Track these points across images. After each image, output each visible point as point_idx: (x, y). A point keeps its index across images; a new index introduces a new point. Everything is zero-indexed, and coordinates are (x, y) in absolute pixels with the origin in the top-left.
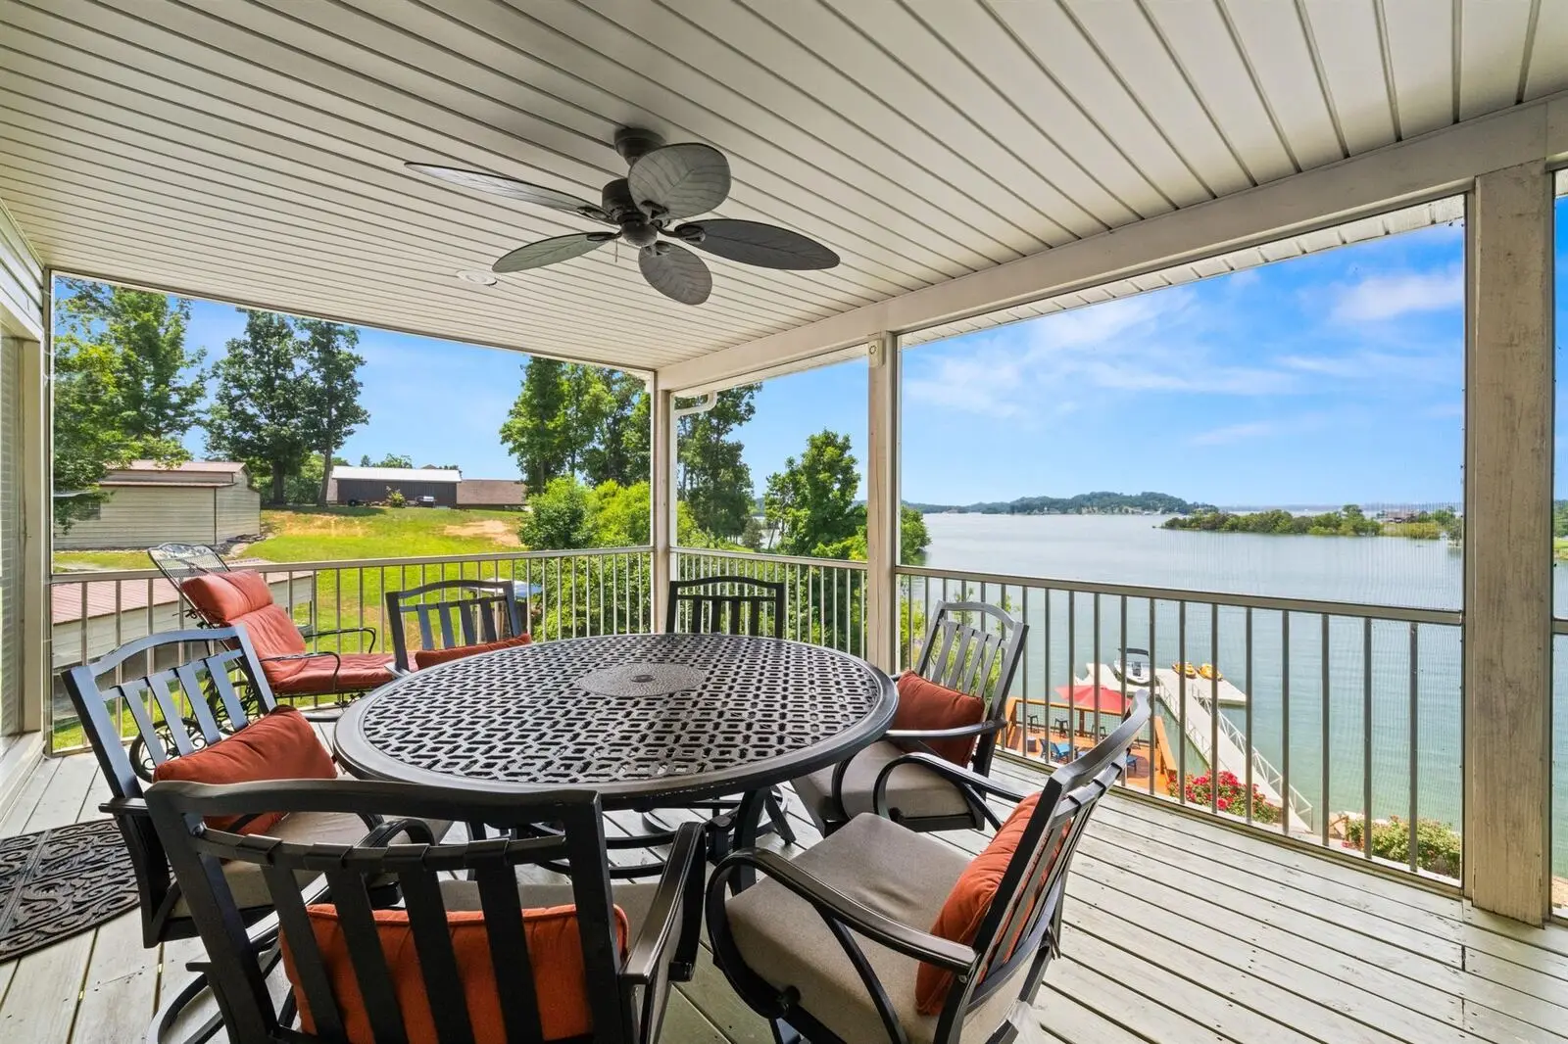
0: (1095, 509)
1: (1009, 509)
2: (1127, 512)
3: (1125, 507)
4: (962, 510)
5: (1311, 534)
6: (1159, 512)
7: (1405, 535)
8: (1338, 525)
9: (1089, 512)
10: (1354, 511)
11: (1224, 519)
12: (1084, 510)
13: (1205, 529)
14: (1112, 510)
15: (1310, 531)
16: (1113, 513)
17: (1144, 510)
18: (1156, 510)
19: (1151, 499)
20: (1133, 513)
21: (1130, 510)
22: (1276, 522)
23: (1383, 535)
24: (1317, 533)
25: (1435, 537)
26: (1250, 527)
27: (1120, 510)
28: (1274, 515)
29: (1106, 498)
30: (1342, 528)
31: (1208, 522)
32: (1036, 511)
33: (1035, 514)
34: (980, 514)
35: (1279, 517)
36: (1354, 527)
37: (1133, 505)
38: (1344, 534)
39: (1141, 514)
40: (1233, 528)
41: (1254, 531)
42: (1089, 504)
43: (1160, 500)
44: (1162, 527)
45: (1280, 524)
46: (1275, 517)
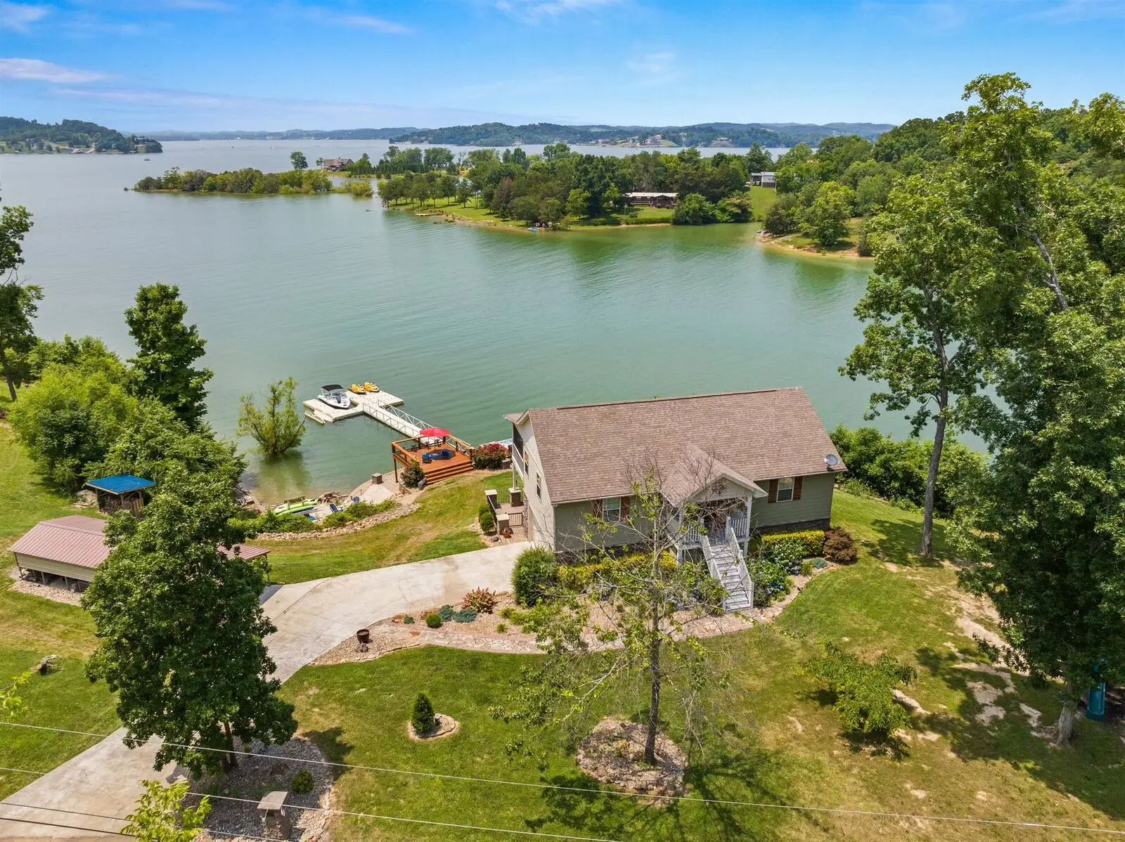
2: (50, 149)
3: (47, 143)
5: (282, 194)
6: (93, 149)
8: (300, 184)
11: (202, 180)
14: (28, 145)
15: (279, 191)
16: (31, 152)
17: (71, 145)
19: (77, 131)
20: (59, 151)
21: (54, 146)
22: (251, 182)
23: (333, 192)
24: (288, 193)
26: (228, 188)
27: (41, 147)
30: (304, 186)
35: (253, 176)
36: (313, 185)
37: (55, 139)
38: (307, 193)
39: (69, 152)
40: (212, 189)
41: (232, 191)
43: (90, 132)
45: (255, 184)
46: (249, 176)
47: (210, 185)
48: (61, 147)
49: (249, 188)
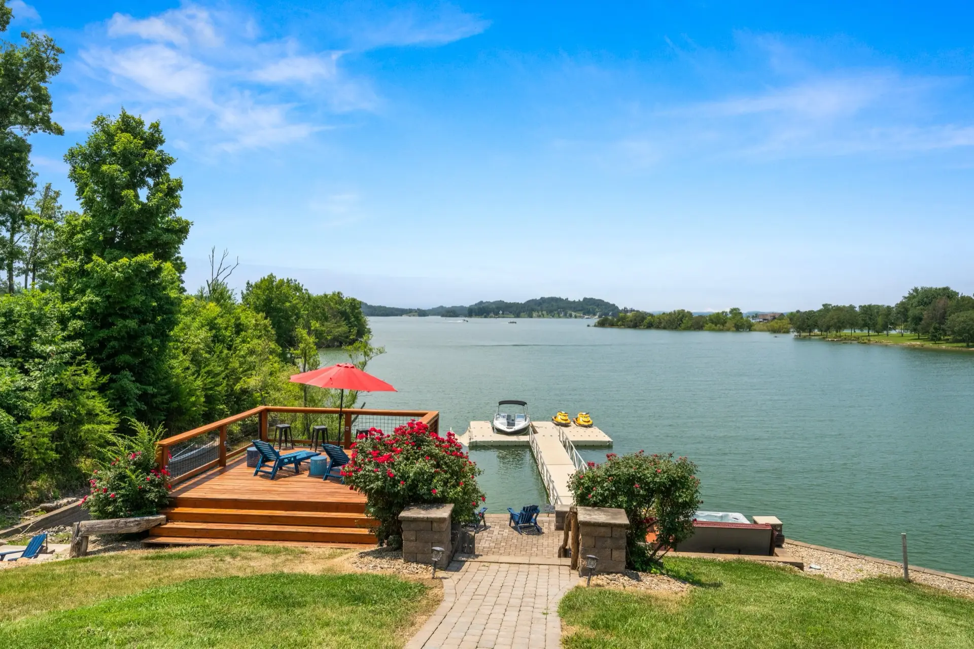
0: (544, 313)
1: (466, 312)
2: (571, 316)
3: (569, 312)
4: (422, 313)
5: (706, 330)
6: (597, 316)
7: (769, 331)
8: (724, 323)
9: (539, 316)
10: (735, 312)
12: (535, 314)
13: (629, 327)
14: (559, 314)
15: (704, 328)
16: (559, 317)
17: (584, 314)
18: (595, 315)
19: (591, 305)
20: (576, 317)
21: (573, 314)
22: (681, 321)
23: (755, 330)
24: (710, 330)
25: (787, 332)
26: (662, 325)
28: (679, 314)
29: (554, 304)
30: (727, 325)
31: (631, 321)
32: (492, 314)
33: (491, 317)
34: (439, 317)
35: (683, 316)
36: (735, 324)
37: (575, 310)
38: (728, 330)
40: (650, 326)
41: (664, 328)
42: (539, 308)
43: (598, 306)
44: (595, 326)
45: (684, 321)
46: (681, 316)
47: (649, 323)
48: (578, 315)
49: (679, 325)
